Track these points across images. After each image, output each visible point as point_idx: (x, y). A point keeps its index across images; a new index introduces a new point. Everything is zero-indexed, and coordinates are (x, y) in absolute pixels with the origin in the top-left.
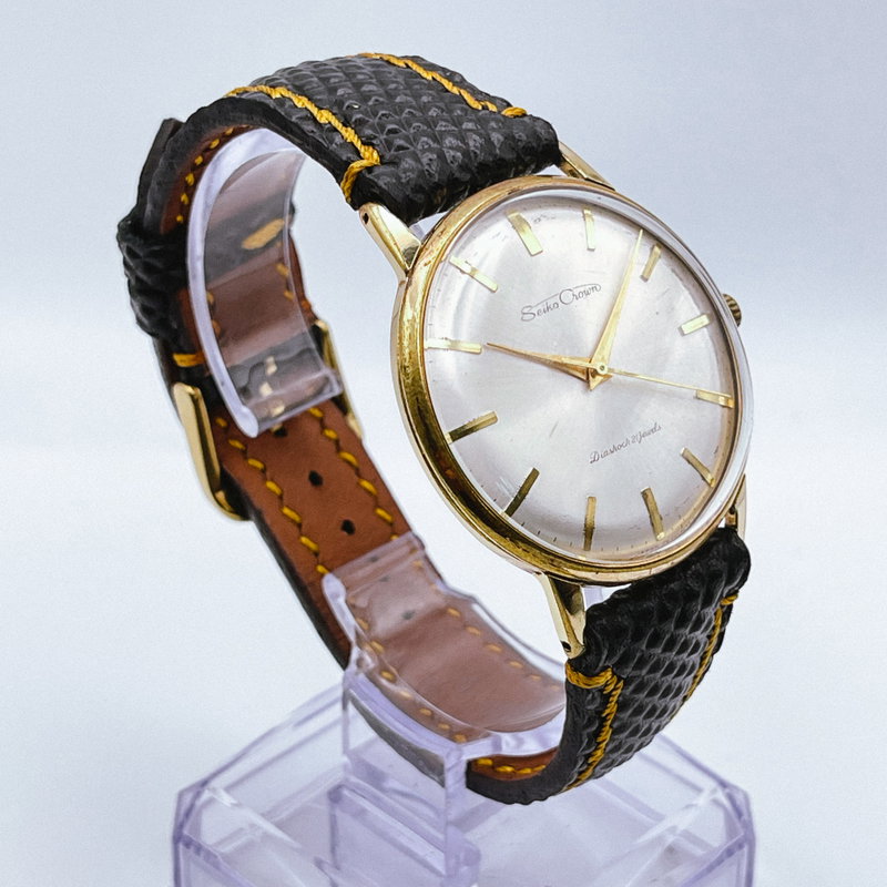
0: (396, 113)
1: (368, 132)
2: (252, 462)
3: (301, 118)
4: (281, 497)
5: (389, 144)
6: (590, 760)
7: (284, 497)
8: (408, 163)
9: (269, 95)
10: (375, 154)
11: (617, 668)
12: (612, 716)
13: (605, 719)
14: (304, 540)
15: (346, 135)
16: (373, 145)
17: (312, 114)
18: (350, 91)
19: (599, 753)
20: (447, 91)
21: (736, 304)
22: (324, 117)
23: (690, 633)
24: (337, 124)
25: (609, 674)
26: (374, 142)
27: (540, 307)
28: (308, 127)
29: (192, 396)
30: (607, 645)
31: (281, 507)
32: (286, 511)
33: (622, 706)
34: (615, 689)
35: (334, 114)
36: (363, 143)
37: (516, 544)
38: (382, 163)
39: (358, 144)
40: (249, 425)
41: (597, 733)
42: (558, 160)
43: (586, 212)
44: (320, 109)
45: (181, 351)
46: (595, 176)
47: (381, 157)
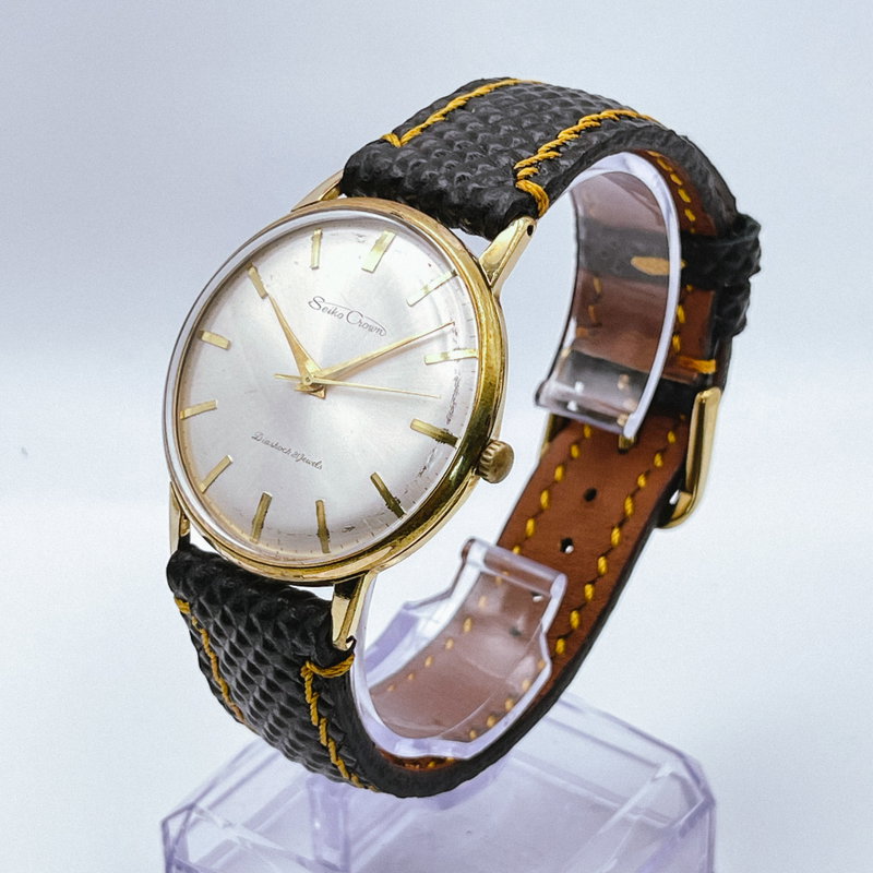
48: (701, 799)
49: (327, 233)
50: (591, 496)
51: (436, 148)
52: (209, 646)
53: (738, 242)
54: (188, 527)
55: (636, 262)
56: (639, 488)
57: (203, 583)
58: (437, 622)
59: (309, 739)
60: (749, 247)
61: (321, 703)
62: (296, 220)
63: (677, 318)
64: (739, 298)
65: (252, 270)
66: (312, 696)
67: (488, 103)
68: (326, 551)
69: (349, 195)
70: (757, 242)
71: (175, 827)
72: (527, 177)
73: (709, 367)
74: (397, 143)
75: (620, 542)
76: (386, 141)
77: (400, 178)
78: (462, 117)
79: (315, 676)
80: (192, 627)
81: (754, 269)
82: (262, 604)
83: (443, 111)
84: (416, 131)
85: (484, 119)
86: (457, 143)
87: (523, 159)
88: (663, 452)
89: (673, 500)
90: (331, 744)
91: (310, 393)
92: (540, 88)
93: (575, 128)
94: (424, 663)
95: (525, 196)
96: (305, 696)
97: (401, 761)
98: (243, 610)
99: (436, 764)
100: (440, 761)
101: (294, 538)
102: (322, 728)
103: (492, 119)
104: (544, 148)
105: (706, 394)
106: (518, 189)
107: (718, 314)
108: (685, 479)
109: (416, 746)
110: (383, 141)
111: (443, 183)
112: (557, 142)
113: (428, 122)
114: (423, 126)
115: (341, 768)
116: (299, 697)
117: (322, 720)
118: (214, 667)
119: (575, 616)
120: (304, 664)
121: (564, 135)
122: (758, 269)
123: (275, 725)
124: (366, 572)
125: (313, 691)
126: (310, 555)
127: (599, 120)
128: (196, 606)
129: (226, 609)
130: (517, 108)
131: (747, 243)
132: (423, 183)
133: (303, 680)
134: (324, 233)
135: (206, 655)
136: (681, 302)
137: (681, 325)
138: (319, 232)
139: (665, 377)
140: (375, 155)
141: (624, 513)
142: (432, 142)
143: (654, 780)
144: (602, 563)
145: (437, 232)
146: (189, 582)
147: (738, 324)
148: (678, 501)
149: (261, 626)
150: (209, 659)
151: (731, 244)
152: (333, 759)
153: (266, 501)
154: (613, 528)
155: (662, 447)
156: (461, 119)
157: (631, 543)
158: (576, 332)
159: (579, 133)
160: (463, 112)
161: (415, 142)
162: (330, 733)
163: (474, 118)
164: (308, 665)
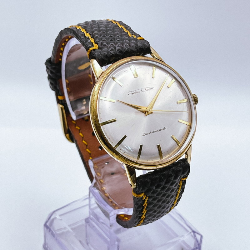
0: (107, 36)
1: (97, 40)
2: (77, 127)
3: (81, 35)
4: (83, 138)
5: (102, 44)
6: (141, 218)
7: (84, 138)
8: (105, 49)
9: (76, 28)
10: (97, 46)
11: (146, 193)
12: (146, 206)
13: (144, 207)
14: (87, 150)
15: (91, 40)
16: (97, 44)
17: (84, 34)
18: (97, 29)
19: (143, 216)
20: (124, 31)
21: (197, 97)
22: (88, 35)
23: (170, 186)
24: (90, 37)
25: (143, 194)
26: (98, 43)
27: (135, 92)
28: (83, 37)
29: (61, 108)
30: (142, 186)
31: (83, 140)
32: (84, 141)
33: (149, 204)
34: (145, 199)
35: (90, 35)
36: (95, 43)
37: (117, 155)
38: (98, 49)
39: (94, 43)
40: (74, 117)
41: (142, 210)
42: (150, 52)
43: (154, 67)
44: (87, 33)
45: (60, 95)
46: (159, 58)
47: (99, 47)
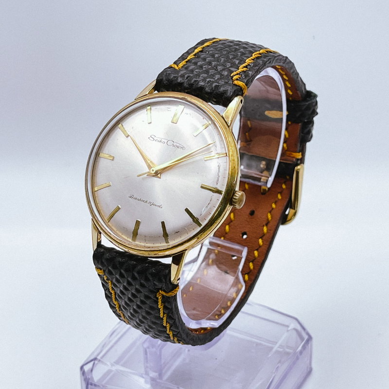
48: (306, 337)
49: (153, 108)
50: (252, 213)
51: (195, 69)
52: (112, 287)
53: (310, 102)
54: (101, 238)
55: (267, 113)
56: (273, 209)
57: (111, 261)
58: (192, 271)
59: (158, 324)
60: (314, 104)
61: (165, 308)
62: (139, 104)
63: (285, 136)
64: (310, 126)
65: (120, 125)
66: (161, 305)
67: (212, 49)
68: (167, 242)
69: (158, 91)
70: (317, 102)
71: (87, 368)
72: (237, 80)
73: (299, 156)
74: (177, 68)
75: (267, 232)
76: (172, 67)
77: (183, 83)
78: (203, 55)
79: (163, 296)
80: (104, 280)
81: (316, 114)
82: (139, 267)
83: (194, 53)
84: (184, 62)
85: (213, 56)
86: (204, 67)
87: (233, 72)
88: (281, 193)
89: (287, 213)
90: (168, 325)
91: (153, 176)
92: (232, 42)
93: (252, 58)
94: (189, 289)
95: (238, 87)
96: (158, 305)
97: (192, 330)
98: (130, 271)
99: (204, 331)
100: (205, 329)
101: (152, 238)
102: (165, 319)
103: (216, 56)
104: (241, 66)
105: (299, 167)
106: (234, 84)
107: (302, 133)
108: (292, 203)
109: (197, 323)
110: (170, 67)
111: (202, 83)
112: (246, 64)
113: (188, 58)
114: (186, 60)
115: (171, 335)
116: (155, 306)
117: (165, 315)
118: (113, 296)
119: (251, 265)
120: (159, 291)
121: (248, 61)
122: (317, 114)
123: (142, 319)
124: (186, 250)
125: (162, 303)
126: (160, 245)
127: (260, 54)
128: (107, 271)
129: (122, 271)
130: (226, 50)
131: (313, 102)
132: (192, 85)
133: (158, 299)
134: (152, 108)
135: (109, 291)
136: (287, 129)
137: (287, 138)
138: (149, 107)
139: (282, 161)
140: (169, 74)
141: (268, 219)
142: (194, 67)
143: (288, 331)
144: (260, 241)
145: (204, 104)
146: (103, 261)
147: (310, 137)
148: (289, 212)
149: (139, 276)
150: (111, 293)
151: (307, 103)
152: (168, 332)
153: (138, 223)
154: (264, 226)
155: (280, 191)
156: (202, 56)
157: (272, 232)
158: (240, 145)
159: (253, 60)
160: (202, 53)
161: (185, 67)
162: (168, 321)
163: (209, 56)
164: (160, 292)
